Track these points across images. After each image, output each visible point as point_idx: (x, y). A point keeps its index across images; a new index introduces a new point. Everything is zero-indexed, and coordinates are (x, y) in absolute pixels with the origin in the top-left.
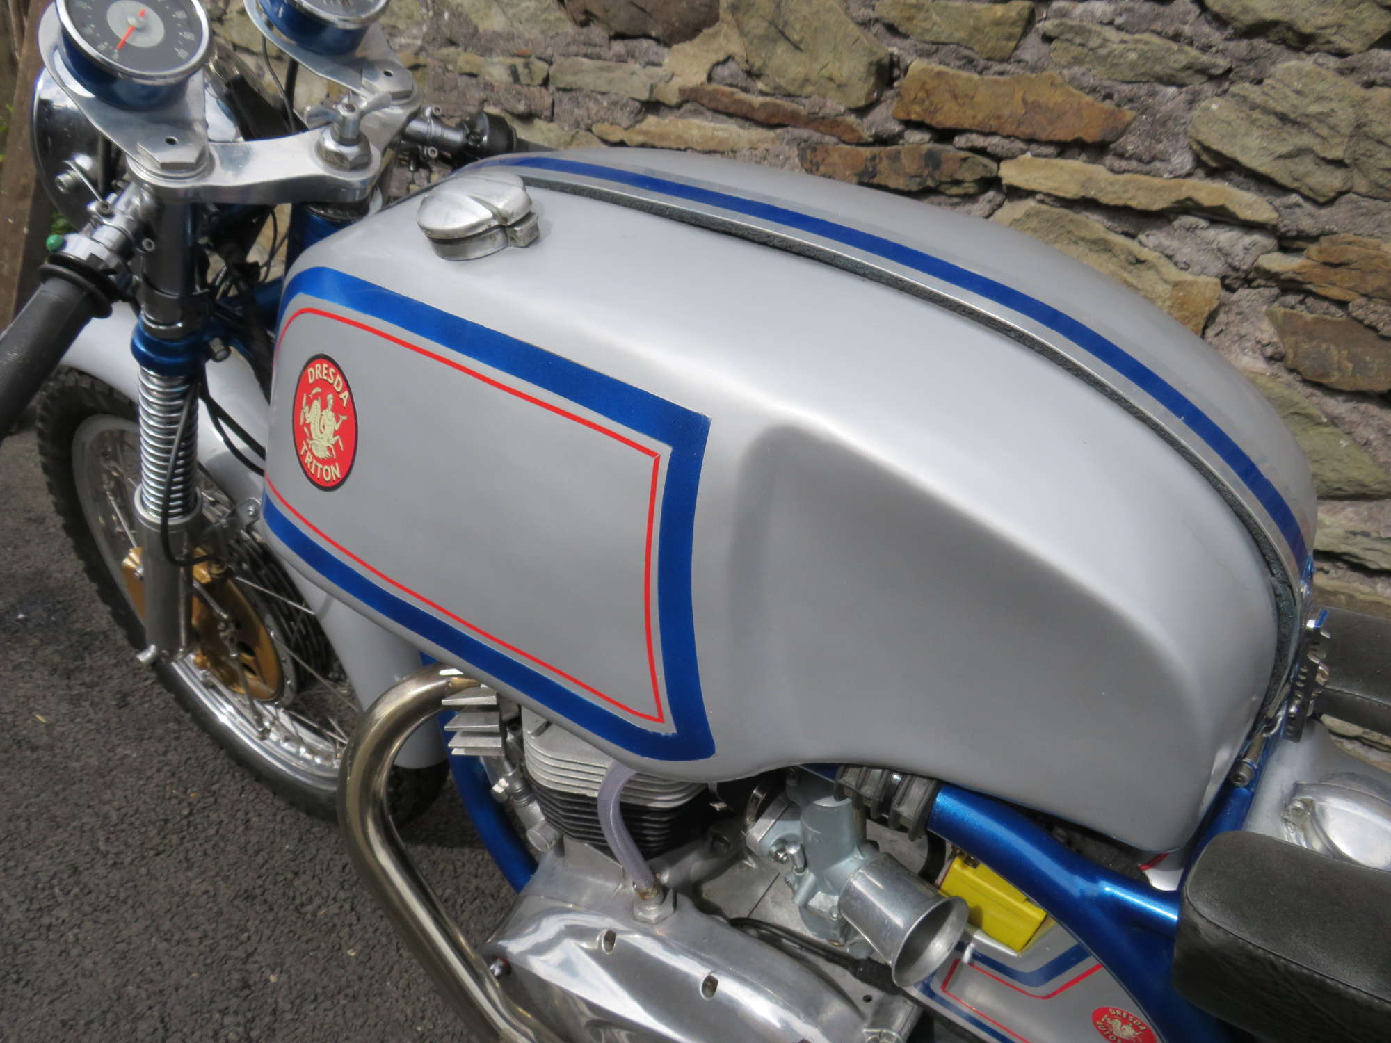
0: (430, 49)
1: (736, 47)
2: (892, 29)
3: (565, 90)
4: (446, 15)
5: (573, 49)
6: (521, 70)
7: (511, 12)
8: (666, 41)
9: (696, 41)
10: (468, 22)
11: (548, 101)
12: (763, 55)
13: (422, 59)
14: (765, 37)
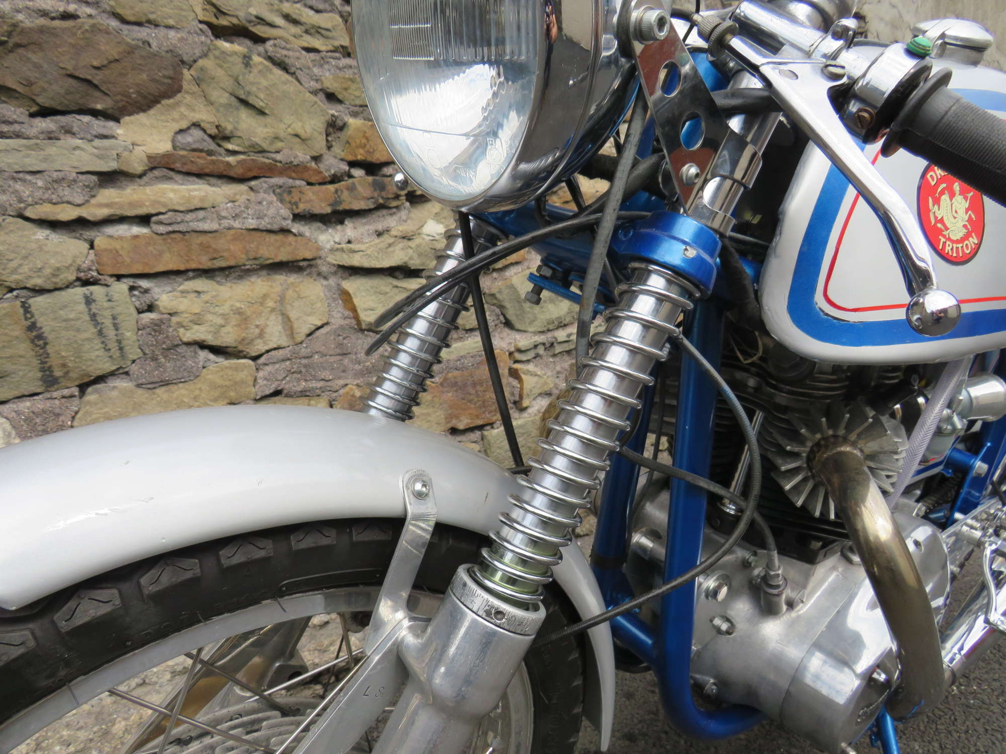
1: (204, 115)
2: (331, 97)
8: (115, 115)
9: (152, 112)
12: (231, 120)
14: (228, 106)
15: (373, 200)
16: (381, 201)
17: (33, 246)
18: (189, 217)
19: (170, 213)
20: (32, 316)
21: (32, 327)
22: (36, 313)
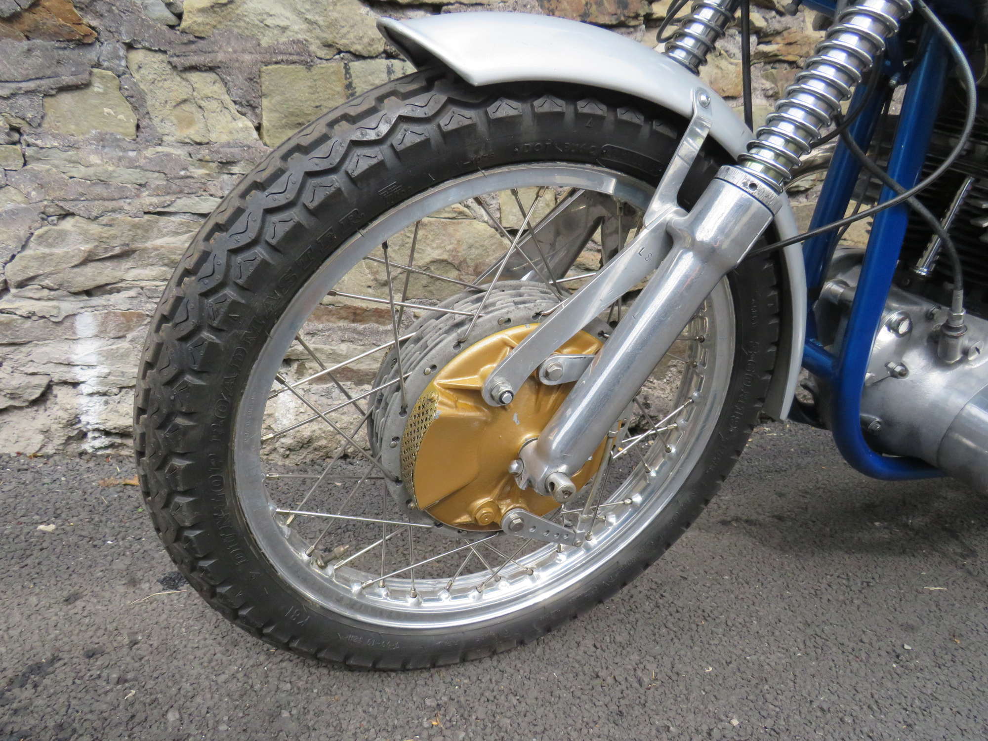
15: (615, 17)
16: (622, 18)
17: (358, 18)
19: (457, 5)
20: (350, 77)
21: (349, 86)
22: (353, 75)
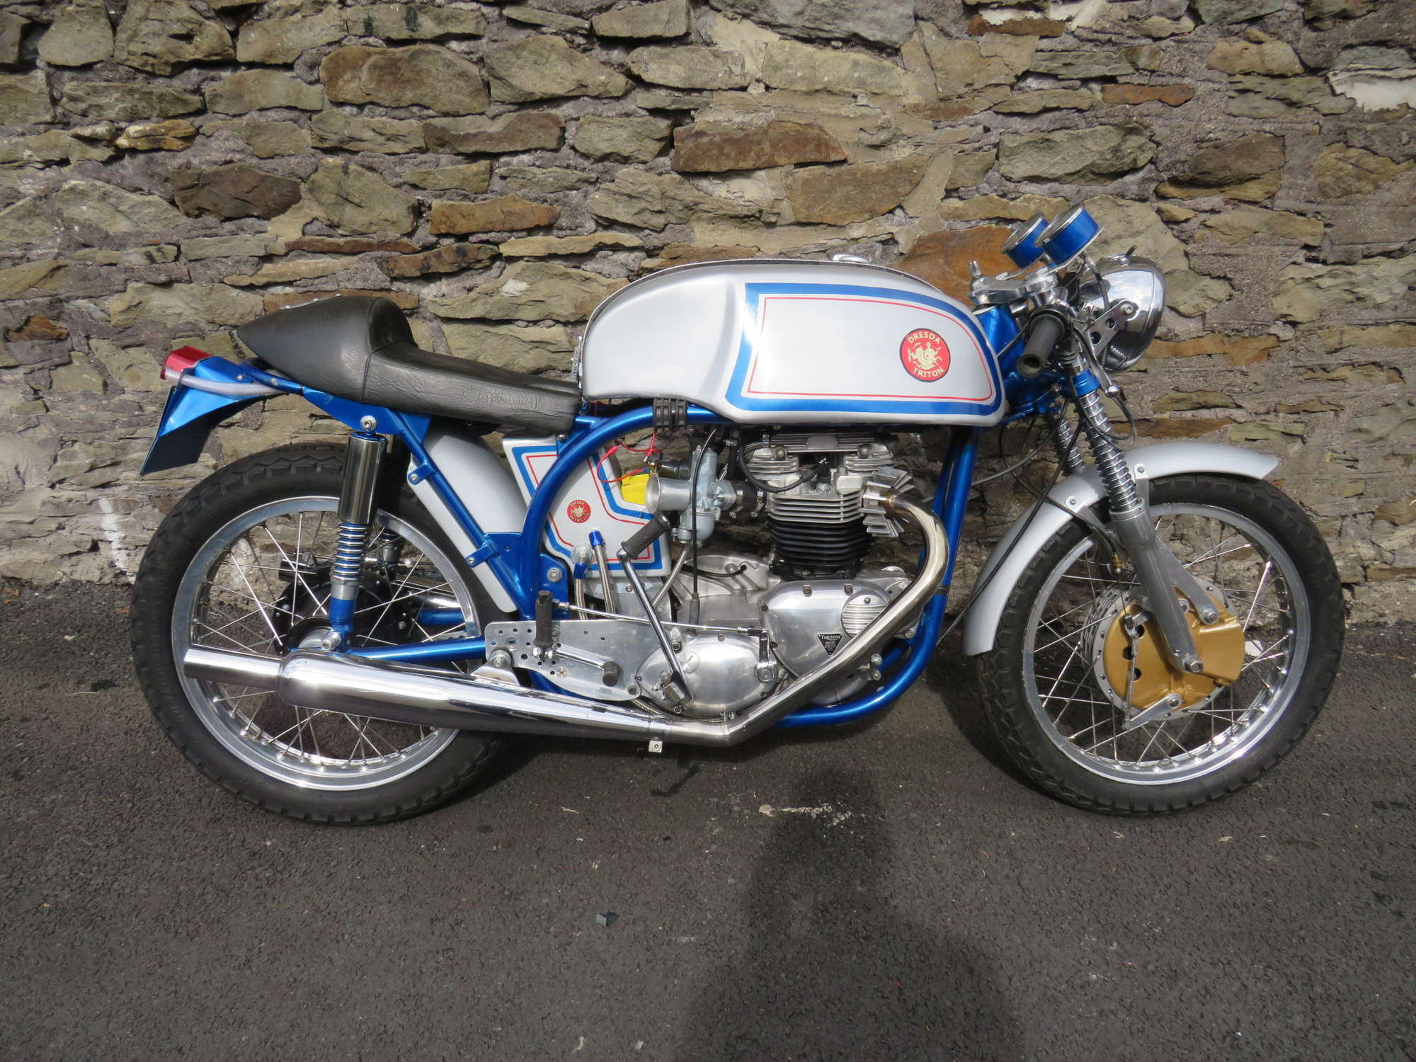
0: (67, 253)
1: (318, 212)
2: (415, 187)
3: (196, 260)
4: (76, 228)
5: (194, 233)
6: (155, 254)
7: (135, 218)
8: (266, 216)
9: (288, 213)
10: (98, 229)
11: (185, 270)
12: (338, 214)
13: (61, 261)
14: (336, 204)
15: (456, 264)
16: (463, 265)
17: (230, 300)
18: (316, 281)
19: (305, 279)
